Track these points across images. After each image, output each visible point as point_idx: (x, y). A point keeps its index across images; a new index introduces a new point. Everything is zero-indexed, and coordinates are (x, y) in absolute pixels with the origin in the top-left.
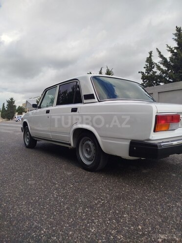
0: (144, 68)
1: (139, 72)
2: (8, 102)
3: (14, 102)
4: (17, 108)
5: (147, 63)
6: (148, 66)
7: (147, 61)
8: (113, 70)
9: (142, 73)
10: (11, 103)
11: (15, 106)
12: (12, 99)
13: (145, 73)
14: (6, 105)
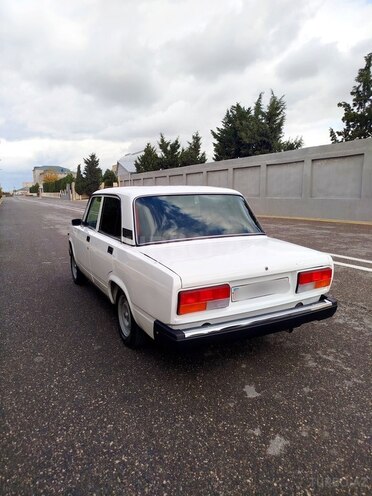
0: (352, 93)
1: (340, 105)
2: (86, 162)
3: (97, 163)
4: (103, 173)
5: (358, 84)
6: (361, 89)
7: (358, 80)
8: (283, 99)
9: (346, 106)
10: (92, 163)
11: (100, 170)
12: (93, 157)
13: (351, 105)
14: (82, 169)
